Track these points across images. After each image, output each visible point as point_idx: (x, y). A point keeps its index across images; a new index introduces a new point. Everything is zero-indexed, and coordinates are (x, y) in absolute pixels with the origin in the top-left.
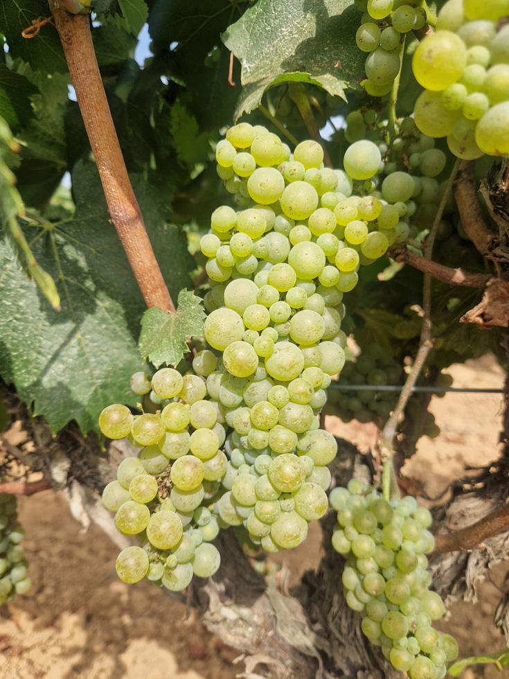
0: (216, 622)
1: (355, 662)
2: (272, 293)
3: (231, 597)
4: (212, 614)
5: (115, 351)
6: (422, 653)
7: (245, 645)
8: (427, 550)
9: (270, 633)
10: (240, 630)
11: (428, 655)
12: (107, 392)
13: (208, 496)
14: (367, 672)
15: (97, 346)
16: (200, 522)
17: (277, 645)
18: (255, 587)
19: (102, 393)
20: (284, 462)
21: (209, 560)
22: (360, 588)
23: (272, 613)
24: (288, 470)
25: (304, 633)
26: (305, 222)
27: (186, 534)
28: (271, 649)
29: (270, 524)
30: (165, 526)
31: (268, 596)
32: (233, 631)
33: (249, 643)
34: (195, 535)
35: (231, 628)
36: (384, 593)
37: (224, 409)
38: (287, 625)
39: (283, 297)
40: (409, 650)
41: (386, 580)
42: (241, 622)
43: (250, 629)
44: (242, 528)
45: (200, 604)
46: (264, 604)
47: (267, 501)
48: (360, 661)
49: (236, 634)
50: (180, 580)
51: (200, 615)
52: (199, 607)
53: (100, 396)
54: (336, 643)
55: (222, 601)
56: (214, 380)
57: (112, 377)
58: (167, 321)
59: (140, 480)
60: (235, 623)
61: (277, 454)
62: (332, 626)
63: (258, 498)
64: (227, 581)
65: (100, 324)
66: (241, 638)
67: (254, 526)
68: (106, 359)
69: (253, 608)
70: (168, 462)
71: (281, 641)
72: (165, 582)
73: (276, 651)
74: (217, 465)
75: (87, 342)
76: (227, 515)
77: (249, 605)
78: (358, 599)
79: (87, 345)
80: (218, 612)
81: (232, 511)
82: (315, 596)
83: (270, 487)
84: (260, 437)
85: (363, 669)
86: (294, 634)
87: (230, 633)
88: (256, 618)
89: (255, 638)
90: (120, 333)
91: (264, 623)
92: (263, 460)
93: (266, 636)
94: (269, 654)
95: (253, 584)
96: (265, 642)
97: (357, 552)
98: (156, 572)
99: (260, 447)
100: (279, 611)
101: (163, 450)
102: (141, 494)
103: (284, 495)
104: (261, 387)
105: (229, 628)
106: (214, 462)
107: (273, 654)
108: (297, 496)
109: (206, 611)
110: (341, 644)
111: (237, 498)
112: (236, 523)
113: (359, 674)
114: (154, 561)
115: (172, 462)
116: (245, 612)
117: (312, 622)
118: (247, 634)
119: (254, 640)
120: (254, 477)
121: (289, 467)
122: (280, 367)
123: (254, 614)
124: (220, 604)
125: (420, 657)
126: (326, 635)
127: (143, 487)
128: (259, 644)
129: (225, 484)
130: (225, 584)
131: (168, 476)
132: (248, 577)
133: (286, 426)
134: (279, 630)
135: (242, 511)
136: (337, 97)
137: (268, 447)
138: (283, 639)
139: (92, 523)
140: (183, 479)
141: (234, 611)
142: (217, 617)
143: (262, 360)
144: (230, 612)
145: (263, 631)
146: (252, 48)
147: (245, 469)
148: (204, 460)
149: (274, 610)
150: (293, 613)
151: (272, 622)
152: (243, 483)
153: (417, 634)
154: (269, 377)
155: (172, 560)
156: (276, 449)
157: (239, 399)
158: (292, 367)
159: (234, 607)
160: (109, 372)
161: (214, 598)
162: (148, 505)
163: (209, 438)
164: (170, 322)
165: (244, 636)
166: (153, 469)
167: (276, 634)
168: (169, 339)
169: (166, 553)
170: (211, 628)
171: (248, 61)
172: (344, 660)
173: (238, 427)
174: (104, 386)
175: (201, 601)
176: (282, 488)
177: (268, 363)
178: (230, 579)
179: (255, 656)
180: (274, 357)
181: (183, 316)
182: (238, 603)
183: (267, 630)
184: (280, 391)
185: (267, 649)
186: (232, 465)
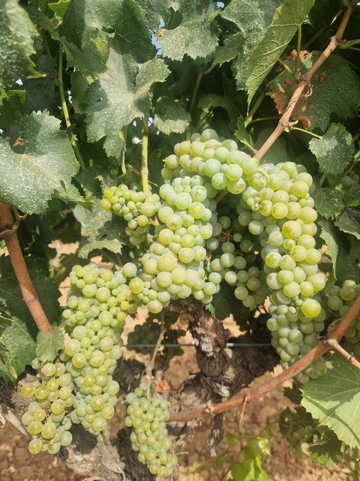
0: (72, 463)
1: (141, 473)
2: (92, 333)
3: (79, 451)
4: (70, 460)
5: (21, 340)
6: (162, 465)
7: (86, 473)
8: (166, 419)
9: (99, 465)
10: (84, 466)
11: (165, 466)
12: (17, 361)
13: (67, 412)
14: (147, 477)
15: (12, 339)
16: (63, 423)
17: (102, 470)
18: (91, 444)
19: (15, 362)
20: (96, 399)
21: (68, 438)
22: (136, 441)
23: (100, 455)
24: (98, 402)
25: (116, 463)
26: (105, 302)
27: (58, 430)
28: (100, 473)
29: (92, 423)
30: (49, 430)
31: (97, 447)
32: (80, 467)
33: (89, 471)
34: (62, 428)
35: (80, 465)
36: (146, 441)
37: (73, 378)
38: (108, 460)
39: (96, 334)
40: (156, 464)
41: (147, 436)
42: (84, 462)
43: (89, 464)
44: (81, 424)
45: (63, 455)
46: (96, 452)
47: (90, 414)
48: (143, 472)
49: (82, 468)
50: (56, 449)
51: (64, 461)
52: (63, 457)
53: (14, 363)
54: (132, 465)
55: (75, 453)
56: (69, 365)
57: (20, 353)
58: (48, 338)
59: (39, 413)
60: (82, 462)
61: (95, 396)
62: (130, 457)
63: (87, 413)
64: (77, 442)
65: (14, 328)
66: (85, 469)
67: (85, 424)
68: (17, 345)
69: (90, 454)
70: (49, 403)
71: (105, 468)
72: (49, 451)
73: (103, 473)
74: (70, 401)
75: (7, 338)
76: (75, 420)
77: (89, 453)
78: (136, 446)
79: (7, 339)
80: (73, 458)
81: (77, 418)
82: (123, 443)
83: (91, 408)
84: (87, 389)
85: (145, 476)
86: (111, 463)
87: (79, 468)
88: (92, 459)
89: (92, 468)
90: (24, 332)
91: (96, 460)
92: (89, 397)
93: (97, 466)
94: (99, 475)
95: (90, 442)
96: (97, 469)
97: (135, 426)
98: (45, 448)
99: (87, 393)
100: (103, 453)
101: (48, 399)
102: (39, 418)
103: (96, 412)
104: (88, 369)
105: (79, 465)
106: (69, 399)
107: (101, 475)
108: (102, 411)
109: (67, 459)
110: (134, 465)
111: (78, 414)
112: (78, 422)
113: (143, 479)
114: (44, 443)
115: (52, 403)
116: (86, 456)
117: (121, 456)
118: (88, 467)
119: (91, 469)
120: (85, 404)
121: (98, 400)
122: (94, 363)
123: (91, 457)
124: (74, 454)
125: (162, 466)
126: (127, 462)
127: (40, 415)
128: (93, 471)
129: (74, 406)
130: (76, 444)
131: (50, 408)
132: (88, 439)
133: (97, 385)
134: (104, 463)
135: (80, 418)
136: (118, 253)
137: (91, 393)
138: (106, 467)
139: (7, 421)
140: (56, 411)
141: (81, 457)
142: (72, 461)
143: (88, 360)
144: (79, 458)
145: (96, 464)
146: (86, 218)
147: (82, 400)
148: (64, 400)
149: (101, 454)
150: (111, 453)
151: (99, 460)
152: (82, 407)
153: (160, 457)
154: (91, 365)
155: (52, 442)
156: (94, 394)
157: (79, 374)
158: (99, 363)
159: (80, 455)
160: (18, 351)
161: (71, 452)
162: (42, 422)
163: (66, 391)
164: (49, 339)
165: (86, 468)
166: (44, 407)
167: (102, 465)
168: (50, 349)
169: (50, 440)
170: (70, 466)
171: (85, 223)
172: (136, 473)
173: (79, 385)
174: (16, 358)
175: (64, 454)
176: (95, 409)
177: (90, 361)
178: (79, 442)
179: (92, 477)
180: (93, 359)
181: (55, 338)
182: (83, 453)
183: (97, 464)
184: (95, 371)
185: (98, 473)
186: (77, 399)
